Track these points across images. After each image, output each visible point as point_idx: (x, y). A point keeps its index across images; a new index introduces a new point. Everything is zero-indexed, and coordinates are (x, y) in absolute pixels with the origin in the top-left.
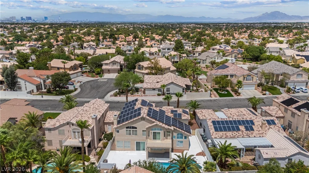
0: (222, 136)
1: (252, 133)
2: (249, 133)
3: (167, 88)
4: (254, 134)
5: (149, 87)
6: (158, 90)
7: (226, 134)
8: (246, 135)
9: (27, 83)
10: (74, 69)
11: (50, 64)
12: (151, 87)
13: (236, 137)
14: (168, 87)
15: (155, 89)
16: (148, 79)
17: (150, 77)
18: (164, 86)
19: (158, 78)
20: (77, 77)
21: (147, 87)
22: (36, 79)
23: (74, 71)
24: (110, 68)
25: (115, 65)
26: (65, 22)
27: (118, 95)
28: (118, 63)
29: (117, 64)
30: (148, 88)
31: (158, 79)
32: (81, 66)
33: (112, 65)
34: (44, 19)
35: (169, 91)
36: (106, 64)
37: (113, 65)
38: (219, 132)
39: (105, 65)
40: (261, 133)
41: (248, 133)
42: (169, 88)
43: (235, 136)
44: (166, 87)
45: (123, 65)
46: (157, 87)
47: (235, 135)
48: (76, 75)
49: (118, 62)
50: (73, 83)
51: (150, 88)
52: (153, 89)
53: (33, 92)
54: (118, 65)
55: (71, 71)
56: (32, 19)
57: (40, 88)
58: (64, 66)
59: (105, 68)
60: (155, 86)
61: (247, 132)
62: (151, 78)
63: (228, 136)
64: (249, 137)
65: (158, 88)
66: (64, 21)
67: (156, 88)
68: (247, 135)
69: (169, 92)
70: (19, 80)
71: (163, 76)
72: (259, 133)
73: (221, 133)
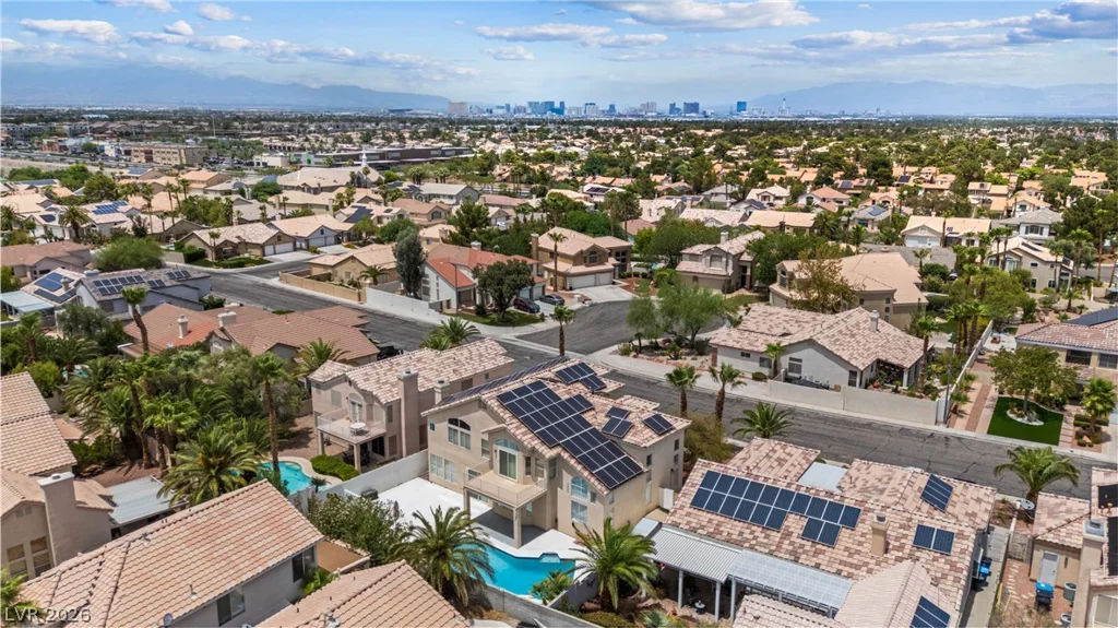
0: (703, 527)
1: (816, 553)
2: (807, 548)
3: (791, 359)
4: (821, 559)
5: (730, 343)
6: (758, 359)
7: (719, 525)
8: (788, 552)
9: (441, 281)
10: (588, 260)
11: (537, 239)
12: (737, 346)
13: (747, 545)
14: (794, 355)
15: (748, 356)
16: (760, 319)
17: (771, 314)
18: (778, 350)
19: (797, 322)
20: (595, 286)
21: (723, 344)
22: (465, 272)
23: (587, 266)
24: (701, 271)
25: (718, 263)
26: (799, 117)
27: (633, 354)
28: (727, 258)
29: (724, 259)
30: (725, 346)
31: (793, 323)
32: (624, 254)
33: (708, 262)
34: (735, 108)
35: (798, 369)
36: (694, 257)
37: (711, 260)
38: (700, 513)
39: (690, 260)
40: (855, 562)
41: (802, 546)
42: (800, 361)
43: (747, 540)
44: (789, 356)
45: (749, 265)
46: (756, 349)
47: (751, 536)
48: (592, 278)
49: (728, 253)
50: (563, 301)
51: (732, 348)
52: (743, 354)
53: (449, 307)
54: (727, 262)
55: (581, 264)
56: (701, 111)
57: (470, 300)
58: (556, 247)
59: (684, 269)
60: (750, 344)
61: (804, 542)
62: (772, 317)
63: (721, 533)
64: (796, 561)
65: (757, 352)
66: (796, 114)
67: (752, 351)
68: (792, 553)
69: (797, 376)
70: (427, 271)
71: (818, 318)
72: (850, 560)
73: (705, 516)
